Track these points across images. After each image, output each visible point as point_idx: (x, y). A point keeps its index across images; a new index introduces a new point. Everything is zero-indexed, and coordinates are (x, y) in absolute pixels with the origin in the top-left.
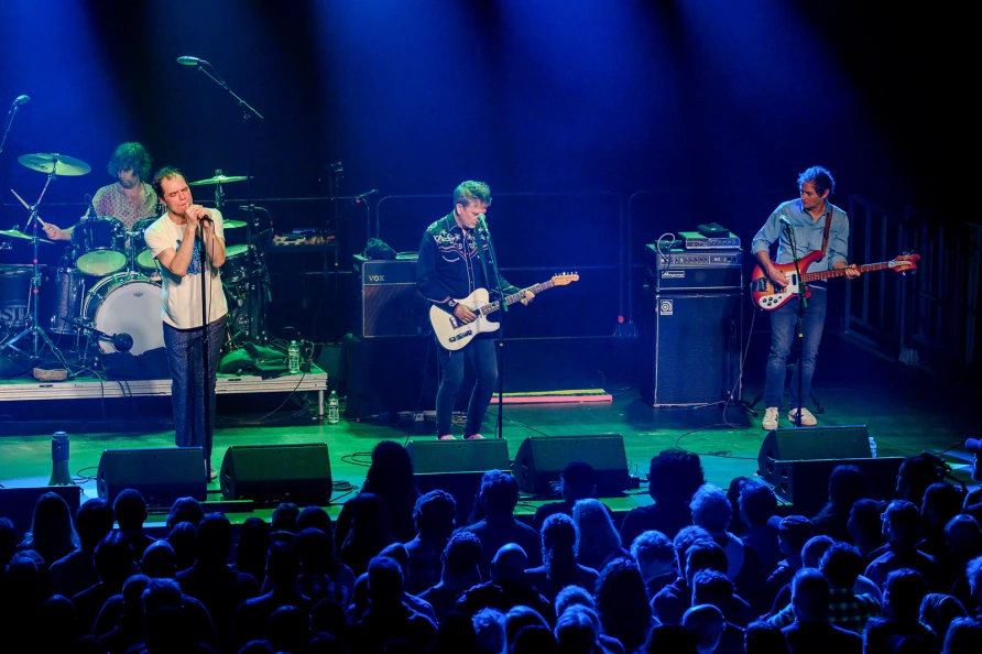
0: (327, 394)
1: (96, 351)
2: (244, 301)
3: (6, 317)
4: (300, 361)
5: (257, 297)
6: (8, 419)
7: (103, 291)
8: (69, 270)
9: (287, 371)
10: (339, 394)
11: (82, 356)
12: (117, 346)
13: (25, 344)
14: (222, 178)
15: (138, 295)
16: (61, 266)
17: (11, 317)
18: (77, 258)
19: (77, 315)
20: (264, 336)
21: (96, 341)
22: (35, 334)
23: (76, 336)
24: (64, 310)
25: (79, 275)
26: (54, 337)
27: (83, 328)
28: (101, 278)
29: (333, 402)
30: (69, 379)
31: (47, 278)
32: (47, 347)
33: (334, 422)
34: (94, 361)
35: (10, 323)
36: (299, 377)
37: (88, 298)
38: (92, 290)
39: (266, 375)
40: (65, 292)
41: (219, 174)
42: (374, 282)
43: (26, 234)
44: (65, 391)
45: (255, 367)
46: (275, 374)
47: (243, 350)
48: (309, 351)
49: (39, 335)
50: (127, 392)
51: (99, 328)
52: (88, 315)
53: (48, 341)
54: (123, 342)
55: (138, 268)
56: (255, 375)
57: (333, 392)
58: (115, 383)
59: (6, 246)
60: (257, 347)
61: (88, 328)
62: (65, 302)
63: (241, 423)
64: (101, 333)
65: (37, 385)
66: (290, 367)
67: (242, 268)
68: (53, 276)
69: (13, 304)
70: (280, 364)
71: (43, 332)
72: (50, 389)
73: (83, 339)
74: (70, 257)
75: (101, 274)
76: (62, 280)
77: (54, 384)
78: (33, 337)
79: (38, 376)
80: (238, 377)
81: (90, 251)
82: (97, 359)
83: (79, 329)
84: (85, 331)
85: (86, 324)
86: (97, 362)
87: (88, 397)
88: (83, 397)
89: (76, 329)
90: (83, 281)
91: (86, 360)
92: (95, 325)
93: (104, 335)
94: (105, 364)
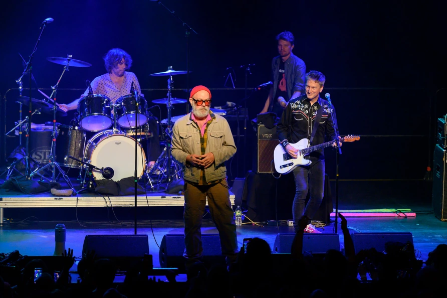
0: (235, 207)
1: (92, 178)
3: (38, 157)
6: (35, 219)
7: (97, 141)
10: (242, 209)
11: (82, 181)
12: (104, 176)
13: (47, 173)
15: (118, 143)
16: (72, 125)
17: (41, 157)
18: (81, 120)
19: (81, 155)
21: (91, 171)
22: (53, 166)
23: (80, 169)
24: (72, 153)
25: (82, 130)
26: (65, 169)
28: (96, 133)
30: (73, 195)
31: (63, 133)
32: (61, 175)
34: (89, 184)
35: (40, 162)
37: (88, 145)
38: (91, 140)
40: (74, 142)
41: (170, 69)
42: (265, 138)
44: (69, 202)
49: (56, 167)
50: (109, 204)
51: (93, 164)
52: (87, 156)
53: (62, 172)
54: (108, 173)
55: (118, 127)
58: (101, 198)
59: (37, 112)
61: (87, 164)
62: (74, 148)
64: (94, 167)
65: (53, 198)
68: (66, 130)
69: (42, 149)
71: (58, 166)
72: (61, 201)
73: (84, 170)
74: (77, 120)
75: (96, 131)
76: (72, 134)
77: (64, 198)
78: (52, 169)
79: (53, 193)
80: (179, 196)
81: (89, 116)
82: (91, 183)
83: (82, 165)
84: (85, 165)
85: (86, 161)
86: (91, 185)
87: (78, 206)
88: (75, 206)
89: (80, 164)
90: (85, 135)
91: (85, 184)
92: (91, 162)
93: (96, 168)
94: (96, 186)
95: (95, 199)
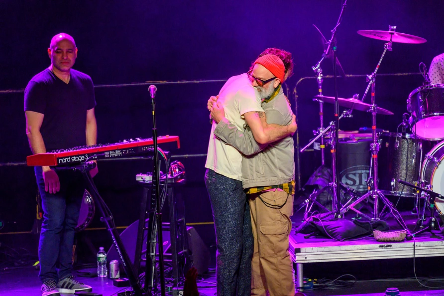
1: (433, 212)
3: (350, 182)
6: (351, 278)
8: (407, 136)
11: (420, 217)
13: (366, 207)
16: (400, 131)
17: (355, 182)
18: (413, 124)
19: (416, 177)
21: (432, 202)
22: (375, 197)
23: (416, 198)
24: (403, 174)
25: (416, 140)
26: (393, 199)
27: (421, 190)
28: (436, 143)
30: (408, 239)
31: (387, 144)
32: (387, 209)
34: (431, 221)
35: (355, 188)
37: (426, 161)
38: (431, 154)
40: (404, 157)
43: (364, 102)
44: (402, 251)
49: (379, 198)
51: (436, 189)
52: (426, 178)
53: (388, 203)
59: (347, 114)
61: (426, 191)
62: (404, 167)
64: (437, 195)
65: (377, 245)
68: (392, 141)
69: (356, 169)
71: (382, 195)
72: (389, 249)
73: (422, 200)
74: (407, 123)
75: (437, 139)
76: (401, 145)
77: (393, 245)
78: (373, 199)
79: (377, 238)
81: (425, 117)
82: (433, 219)
83: (418, 192)
84: (423, 193)
85: (424, 186)
86: (434, 222)
87: (416, 256)
88: (412, 257)
89: (415, 191)
90: (421, 146)
91: (424, 221)
92: (431, 187)
93: (440, 196)
94: (441, 224)
95: (440, 244)
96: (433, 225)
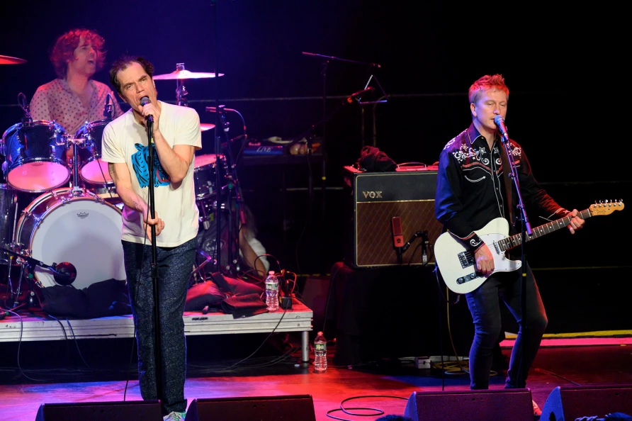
0: (312, 336)
1: (33, 284)
2: (211, 223)
4: (279, 295)
5: (227, 219)
7: (40, 210)
9: (263, 309)
10: (327, 338)
11: (15, 290)
12: (57, 279)
14: (184, 74)
15: (82, 216)
18: (9, 170)
19: (9, 239)
20: (235, 266)
21: (32, 271)
25: (11, 191)
27: (16, 256)
29: (320, 346)
33: (321, 369)
34: (29, 296)
36: (279, 315)
37: (22, 219)
38: (27, 210)
39: (239, 313)
41: (181, 69)
42: (369, 199)
45: (225, 304)
46: (249, 312)
47: (210, 282)
48: (291, 284)
50: (68, 333)
51: (35, 256)
52: (22, 240)
54: (65, 272)
55: (82, 182)
56: (225, 313)
57: (320, 334)
58: (55, 323)
60: (227, 279)
61: (21, 256)
63: (208, 371)
64: (38, 262)
66: (267, 303)
67: (209, 183)
70: (255, 299)
73: (17, 269)
75: (38, 190)
80: (205, 316)
81: (24, 163)
82: (32, 293)
83: (11, 258)
84: (18, 259)
85: (20, 251)
86: (33, 297)
87: (23, 340)
88: (17, 340)
89: (7, 257)
90: (16, 199)
91: (20, 295)
92: (31, 252)
93: (41, 264)
94: (42, 300)
95: (41, 326)
96: (31, 300)
